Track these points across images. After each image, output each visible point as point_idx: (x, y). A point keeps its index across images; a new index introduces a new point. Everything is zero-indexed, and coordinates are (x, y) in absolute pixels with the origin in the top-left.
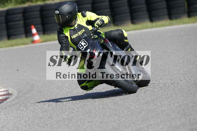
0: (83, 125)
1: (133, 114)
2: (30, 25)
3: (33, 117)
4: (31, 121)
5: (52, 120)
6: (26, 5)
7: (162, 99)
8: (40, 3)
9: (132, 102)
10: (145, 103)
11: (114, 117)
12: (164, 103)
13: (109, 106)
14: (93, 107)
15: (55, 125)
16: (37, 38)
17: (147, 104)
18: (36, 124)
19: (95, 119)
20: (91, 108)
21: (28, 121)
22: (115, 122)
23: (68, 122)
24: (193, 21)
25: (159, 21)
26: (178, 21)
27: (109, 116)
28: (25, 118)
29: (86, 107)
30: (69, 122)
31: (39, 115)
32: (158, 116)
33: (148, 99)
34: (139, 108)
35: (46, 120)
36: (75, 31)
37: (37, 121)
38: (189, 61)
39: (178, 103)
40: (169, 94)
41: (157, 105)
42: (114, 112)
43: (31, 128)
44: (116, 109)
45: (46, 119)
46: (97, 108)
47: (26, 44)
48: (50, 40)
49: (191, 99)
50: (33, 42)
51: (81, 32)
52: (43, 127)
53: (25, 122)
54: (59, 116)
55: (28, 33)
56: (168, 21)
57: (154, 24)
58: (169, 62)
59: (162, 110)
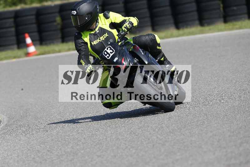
0: (91, 161)
1: (155, 146)
2: (24, 34)
3: (28, 151)
4: (24, 156)
5: (52, 154)
6: (19, 7)
7: (192, 127)
8: (36, 5)
9: (153, 131)
10: (170, 132)
11: (131, 149)
12: (194, 132)
13: (124, 136)
14: (104, 138)
15: (55, 160)
16: (32, 49)
17: (173, 133)
18: (31, 159)
19: (107, 153)
20: (102, 139)
21: (21, 155)
22: (131, 156)
23: (72, 157)
24: (230, 27)
25: (187, 27)
26: (211, 27)
27: (124, 148)
28: (17, 152)
29: (95, 138)
30: (74, 156)
31: (36, 148)
32: (186, 148)
33: (174, 127)
34: (162, 139)
35: (44, 154)
36: (96, 36)
37: (33, 156)
38: (225, 79)
39: (211, 132)
40: (200, 121)
41: (185, 134)
42: (131, 143)
43: (26, 164)
44: (134, 140)
45: (44, 152)
46: (108, 139)
47: (19, 57)
48: (49, 53)
49: (228, 127)
50: (28, 54)
51: (104, 37)
52: (41, 162)
53: (18, 157)
54: (60, 149)
55: (21, 44)
56: (199, 28)
57: (181, 32)
58: (200, 80)
59: (191, 141)
